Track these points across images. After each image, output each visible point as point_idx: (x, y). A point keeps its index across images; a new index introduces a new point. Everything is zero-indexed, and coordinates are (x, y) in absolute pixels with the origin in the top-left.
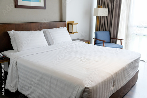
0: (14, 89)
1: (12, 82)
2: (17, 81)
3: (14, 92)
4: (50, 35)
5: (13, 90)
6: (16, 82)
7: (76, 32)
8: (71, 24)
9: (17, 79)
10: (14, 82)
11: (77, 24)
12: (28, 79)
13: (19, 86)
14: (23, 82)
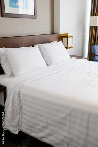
0: (17, 129)
1: (13, 119)
2: (19, 118)
3: (17, 133)
4: (46, 51)
5: (16, 131)
6: (19, 120)
7: (71, 47)
8: (66, 36)
9: (21, 116)
10: (16, 121)
11: (72, 37)
12: (42, 116)
13: (23, 125)
14: (32, 119)
